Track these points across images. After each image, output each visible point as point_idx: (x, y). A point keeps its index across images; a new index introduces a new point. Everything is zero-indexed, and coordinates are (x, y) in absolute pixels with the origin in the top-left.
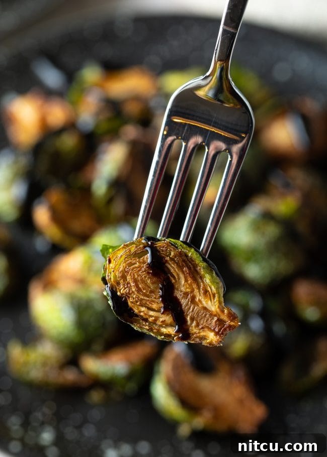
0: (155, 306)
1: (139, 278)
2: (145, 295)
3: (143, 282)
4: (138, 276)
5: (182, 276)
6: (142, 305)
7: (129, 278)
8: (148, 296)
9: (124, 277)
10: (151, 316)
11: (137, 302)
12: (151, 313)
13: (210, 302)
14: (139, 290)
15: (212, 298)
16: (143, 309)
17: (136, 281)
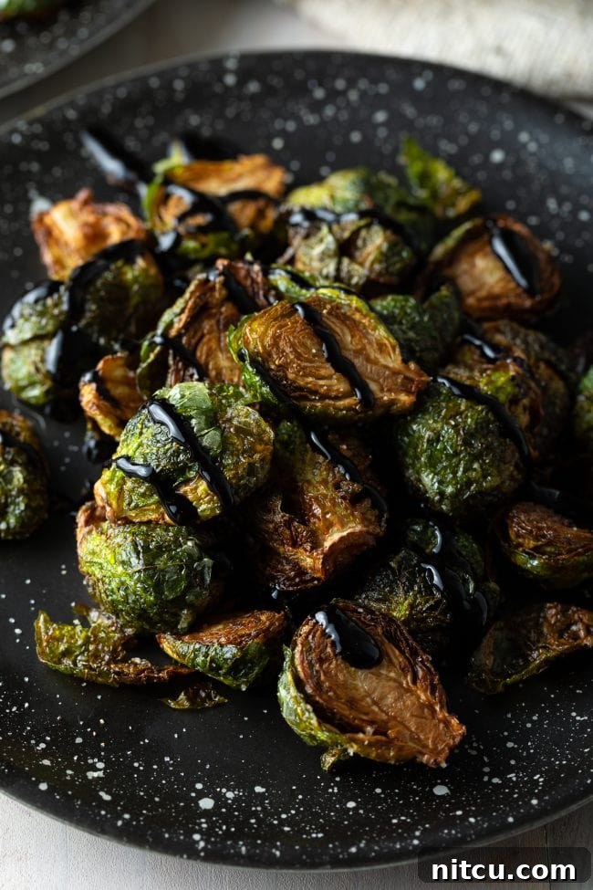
0: (323, 372)
1: (296, 341)
2: (307, 360)
3: (304, 345)
4: (294, 337)
5: (346, 331)
6: (305, 375)
7: (282, 343)
8: (311, 362)
9: (275, 343)
10: (322, 386)
11: (299, 372)
12: (321, 382)
13: (389, 358)
14: (299, 356)
15: (391, 352)
16: (310, 379)
17: (292, 345)
